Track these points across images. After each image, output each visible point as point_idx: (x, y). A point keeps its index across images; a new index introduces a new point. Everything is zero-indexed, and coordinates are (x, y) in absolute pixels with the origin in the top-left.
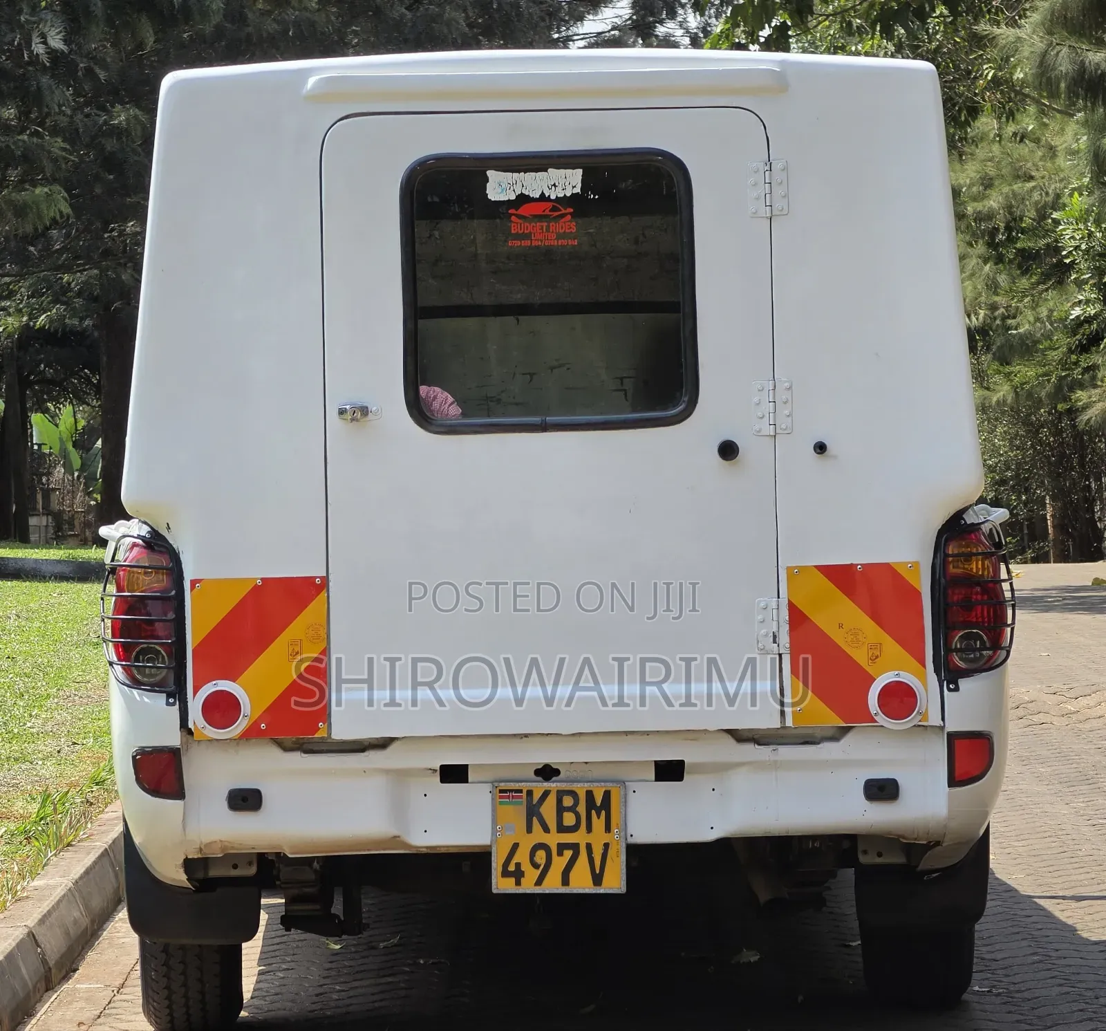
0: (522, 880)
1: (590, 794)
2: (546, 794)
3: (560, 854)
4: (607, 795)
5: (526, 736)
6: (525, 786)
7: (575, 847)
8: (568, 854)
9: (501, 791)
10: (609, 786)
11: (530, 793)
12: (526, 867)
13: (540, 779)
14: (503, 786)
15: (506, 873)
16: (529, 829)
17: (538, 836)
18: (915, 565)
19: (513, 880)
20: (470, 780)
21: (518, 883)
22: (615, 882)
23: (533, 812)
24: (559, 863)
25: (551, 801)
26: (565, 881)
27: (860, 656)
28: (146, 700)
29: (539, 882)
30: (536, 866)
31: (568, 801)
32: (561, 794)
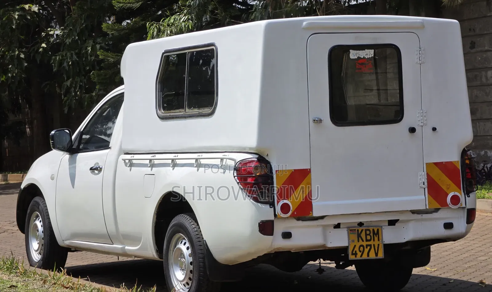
0: (357, 256)
1: (373, 230)
2: (362, 230)
3: (367, 248)
4: (378, 230)
5: (360, 214)
6: (356, 229)
7: (370, 245)
8: (369, 247)
9: (350, 230)
10: (378, 228)
11: (358, 230)
12: (358, 252)
13: (359, 226)
14: (351, 229)
15: (353, 254)
16: (358, 241)
17: (361, 243)
18: (458, 162)
19: (354, 256)
20: (341, 227)
21: (356, 257)
22: (381, 255)
23: (359, 236)
24: (366, 250)
25: (364, 232)
26: (368, 256)
27: (444, 188)
28: (263, 206)
29: (361, 256)
30: (360, 251)
31: (368, 232)
32: (366, 230)
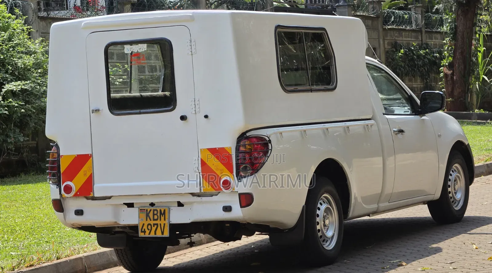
0: (146, 233)
1: (160, 210)
2: (150, 210)
3: (154, 226)
4: (165, 210)
6: (146, 208)
7: (157, 224)
8: (156, 226)
9: (141, 210)
10: (165, 208)
11: (147, 210)
12: (146, 230)
13: (151, 206)
14: (141, 208)
15: (142, 232)
16: (147, 220)
17: (149, 222)
18: (230, 147)
19: (143, 233)
20: (135, 206)
21: (145, 234)
22: (167, 234)
23: (147, 215)
24: (154, 229)
25: (152, 212)
26: (155, 234)
27: (218, 172)
29: (149, 234)
30: (148, 229)
31: (155, 212)
32: (154, 210)
